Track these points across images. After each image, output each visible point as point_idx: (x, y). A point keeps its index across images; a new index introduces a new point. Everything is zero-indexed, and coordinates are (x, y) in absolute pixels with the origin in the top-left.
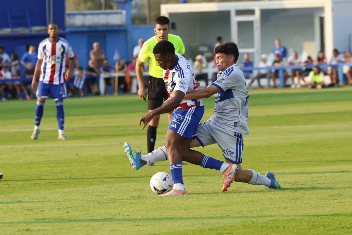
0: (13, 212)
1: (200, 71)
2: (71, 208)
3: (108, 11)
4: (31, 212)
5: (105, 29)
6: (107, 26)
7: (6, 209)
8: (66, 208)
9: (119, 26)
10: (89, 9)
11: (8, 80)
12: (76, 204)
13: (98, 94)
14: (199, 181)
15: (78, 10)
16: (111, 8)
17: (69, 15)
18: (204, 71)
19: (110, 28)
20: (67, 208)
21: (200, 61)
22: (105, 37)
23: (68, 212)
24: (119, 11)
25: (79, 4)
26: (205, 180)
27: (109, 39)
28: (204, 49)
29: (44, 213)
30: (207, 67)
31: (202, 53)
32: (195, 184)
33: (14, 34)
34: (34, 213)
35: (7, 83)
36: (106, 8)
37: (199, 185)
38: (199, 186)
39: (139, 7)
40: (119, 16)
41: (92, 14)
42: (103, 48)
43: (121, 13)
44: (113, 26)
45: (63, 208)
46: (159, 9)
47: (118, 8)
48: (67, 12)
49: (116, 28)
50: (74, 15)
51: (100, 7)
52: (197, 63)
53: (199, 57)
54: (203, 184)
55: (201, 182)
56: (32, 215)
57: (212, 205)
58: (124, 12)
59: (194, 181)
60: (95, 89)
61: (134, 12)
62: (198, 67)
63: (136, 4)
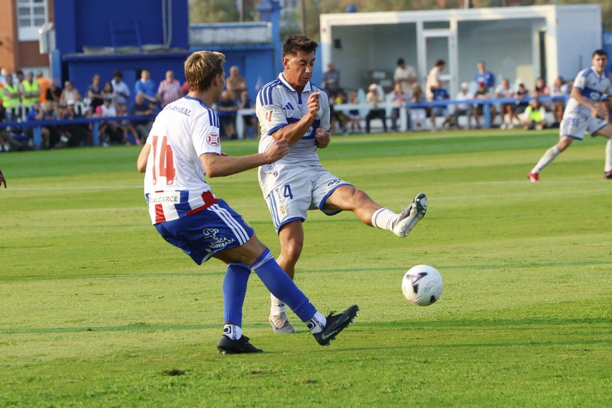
0: (122, 299)
1: (376, 105)
2: (201, 293)
3: (247, 23)
4: (146, 299)
5: (243, 47)
6: (246, 43)
7: (112, 295)
8: (194, 294)
9: (263, 44)
10: (221, 21)
11: (112, 118)
12: (207, 289)
13: (235, 137)
14: (377, 257)
15: (206, 22)
16: (251, 19)
17: (194, 28)
18: (381, 106)
19: (251, 47)
20: (196, 293)
21: (375, 92)
22: (243, 60)
23: (197, 300)
24: (263, 23)
25: (207, 14)
26: (385, 256)
27: (249, 61)
28: (381, 75)
29: (164, 301)
30: (384, 100)
31: (377, 82)
32: (371, 261)
33: (119, 54)
34: (150, 301)
35: (110, 122)
36: (244, 20)
37: (376, 262)
38: (376, 264)
39: (289, 17)
40: (263, 30)
41: (226, 28)
43: (265, 26)
44: (255, 44)
45: (191, 294)
46: (318, 20)
47: (261, 19)
48: (192, 24)
49: (258, 47)
50: (201, 28)
51: (236, 18)
52: (370, 95)
53: (373, 87)
54: (382, 261)
55: (378, 259)
56: (147, 303)
57: (395, 290)
58: (270, 25)
59: (370, 257)
60: (230, 132)
61: (283, 24)
62: (371, 100)
63: (286, 13)
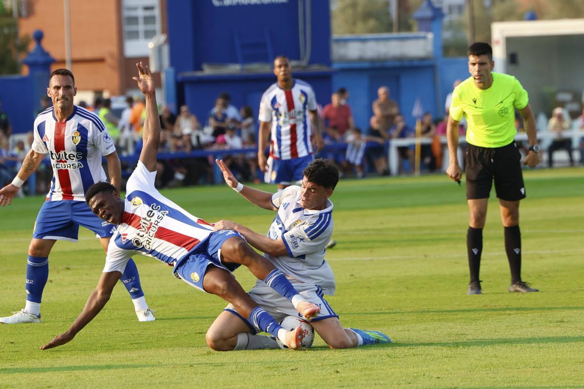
0: (246, 372)
1: (559, 134)
2: (342, 364)
3: (403, 34)
4: (276, 371)
5: (397, 64)
6: (401, 59)
7: (234, 367)
8: (335, 365)
9: (422, 59)
10: (372, 31)
11: (237, 151)
12: (351, 359)
13: (387, 173)
14: (559, 319)
15: (352, 32)
16: (409, 28)
17: (338, 41)
18: (566, 134)
19: (406, 64)
20: (337, 364)
21: (560, 117)
22: (397, 79)
23: (337, 372)
24: (422, 34)
25: (354, 23)
26: (569, 318)
27: (406, 81)
28: (565, 97)
29: (297, 373)
30: (571, 127)
31: (562, 104)
32: (551, 325)
33: (245, 73)
34: (280, 374)
35: (236, 155)
36: (400, 30)
37: (557, 326)
38: (558, 329)
39: (455, 27)
40: (421, 43)
41: (377, 40)
42: (395, 96)
43: (425, 38)
44: (412, 60)
45: (330, 365)
46: (489, 30)
47: (420, 30)
48: (335, 35)
49: (416, 63)
50: (346, 41)
51: (389, 28)
52: (553, 121)
53: (558, 111)
54: (565, 324)
55: (561, 322)
56: (277, 376)
57: (581, 360)
58: (430, 36)
59: (550, 320)
60: (381, 166)
61: (447, 35)
62: (555, 127)
63: (451, 22)
